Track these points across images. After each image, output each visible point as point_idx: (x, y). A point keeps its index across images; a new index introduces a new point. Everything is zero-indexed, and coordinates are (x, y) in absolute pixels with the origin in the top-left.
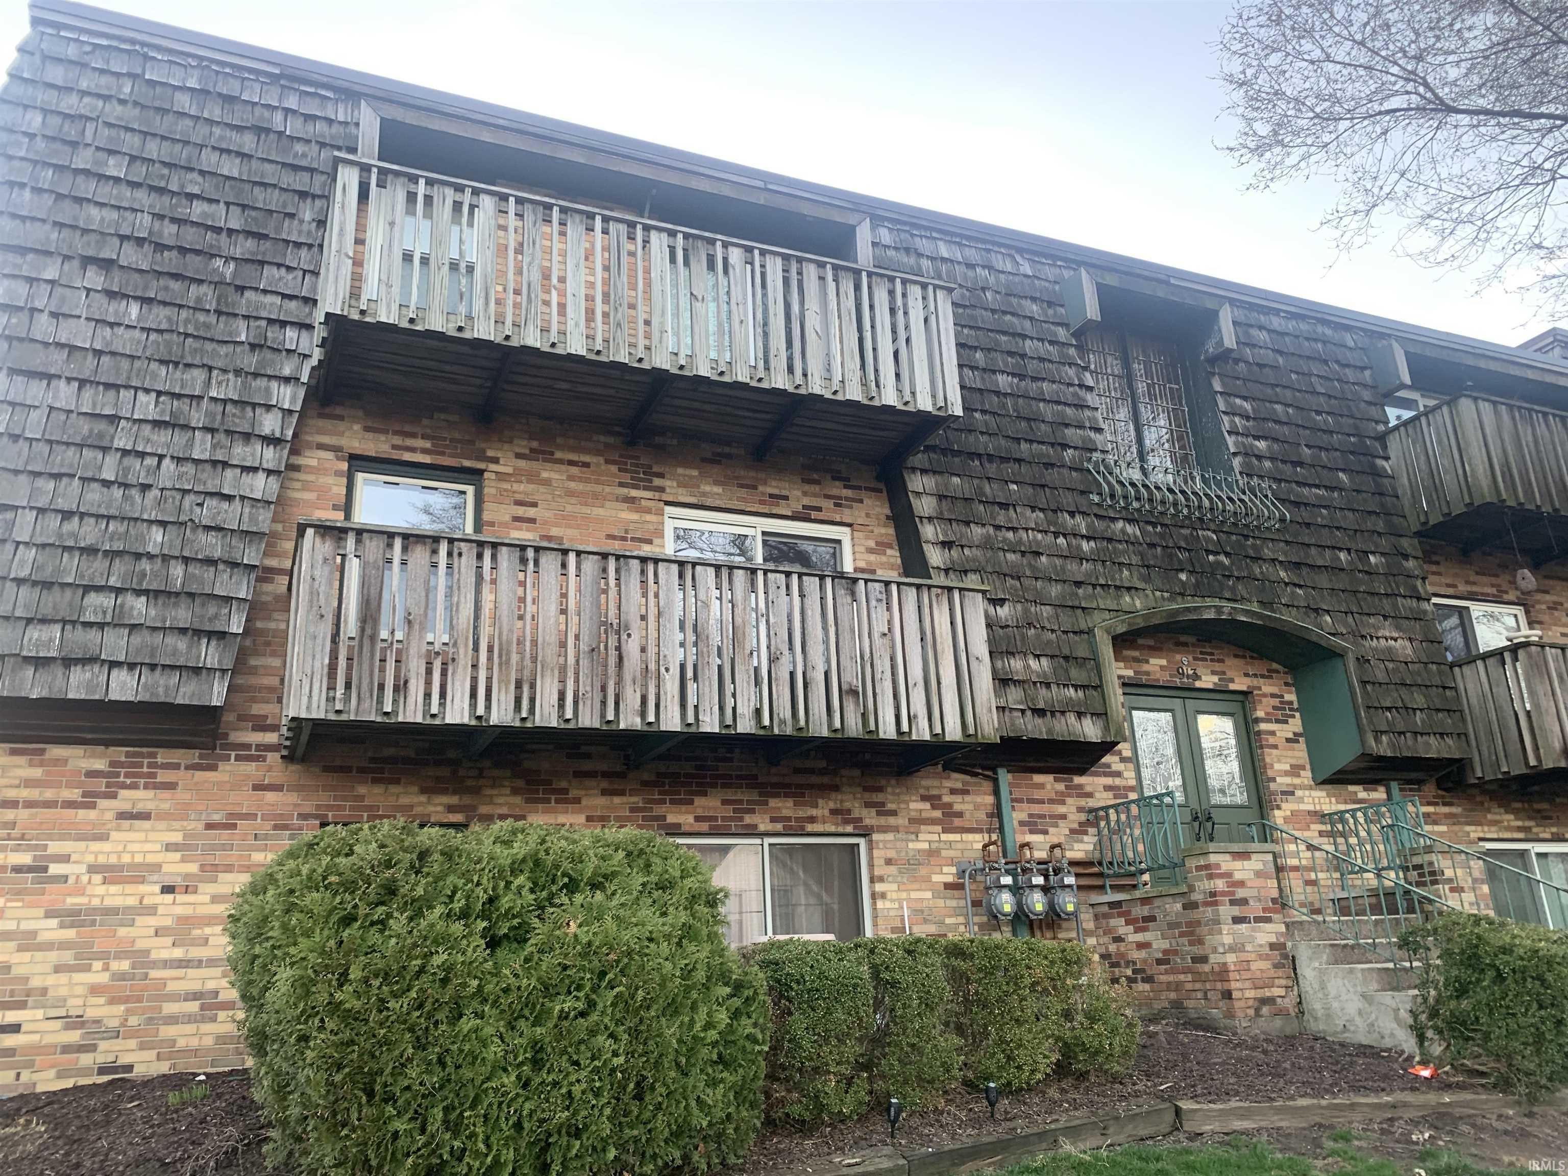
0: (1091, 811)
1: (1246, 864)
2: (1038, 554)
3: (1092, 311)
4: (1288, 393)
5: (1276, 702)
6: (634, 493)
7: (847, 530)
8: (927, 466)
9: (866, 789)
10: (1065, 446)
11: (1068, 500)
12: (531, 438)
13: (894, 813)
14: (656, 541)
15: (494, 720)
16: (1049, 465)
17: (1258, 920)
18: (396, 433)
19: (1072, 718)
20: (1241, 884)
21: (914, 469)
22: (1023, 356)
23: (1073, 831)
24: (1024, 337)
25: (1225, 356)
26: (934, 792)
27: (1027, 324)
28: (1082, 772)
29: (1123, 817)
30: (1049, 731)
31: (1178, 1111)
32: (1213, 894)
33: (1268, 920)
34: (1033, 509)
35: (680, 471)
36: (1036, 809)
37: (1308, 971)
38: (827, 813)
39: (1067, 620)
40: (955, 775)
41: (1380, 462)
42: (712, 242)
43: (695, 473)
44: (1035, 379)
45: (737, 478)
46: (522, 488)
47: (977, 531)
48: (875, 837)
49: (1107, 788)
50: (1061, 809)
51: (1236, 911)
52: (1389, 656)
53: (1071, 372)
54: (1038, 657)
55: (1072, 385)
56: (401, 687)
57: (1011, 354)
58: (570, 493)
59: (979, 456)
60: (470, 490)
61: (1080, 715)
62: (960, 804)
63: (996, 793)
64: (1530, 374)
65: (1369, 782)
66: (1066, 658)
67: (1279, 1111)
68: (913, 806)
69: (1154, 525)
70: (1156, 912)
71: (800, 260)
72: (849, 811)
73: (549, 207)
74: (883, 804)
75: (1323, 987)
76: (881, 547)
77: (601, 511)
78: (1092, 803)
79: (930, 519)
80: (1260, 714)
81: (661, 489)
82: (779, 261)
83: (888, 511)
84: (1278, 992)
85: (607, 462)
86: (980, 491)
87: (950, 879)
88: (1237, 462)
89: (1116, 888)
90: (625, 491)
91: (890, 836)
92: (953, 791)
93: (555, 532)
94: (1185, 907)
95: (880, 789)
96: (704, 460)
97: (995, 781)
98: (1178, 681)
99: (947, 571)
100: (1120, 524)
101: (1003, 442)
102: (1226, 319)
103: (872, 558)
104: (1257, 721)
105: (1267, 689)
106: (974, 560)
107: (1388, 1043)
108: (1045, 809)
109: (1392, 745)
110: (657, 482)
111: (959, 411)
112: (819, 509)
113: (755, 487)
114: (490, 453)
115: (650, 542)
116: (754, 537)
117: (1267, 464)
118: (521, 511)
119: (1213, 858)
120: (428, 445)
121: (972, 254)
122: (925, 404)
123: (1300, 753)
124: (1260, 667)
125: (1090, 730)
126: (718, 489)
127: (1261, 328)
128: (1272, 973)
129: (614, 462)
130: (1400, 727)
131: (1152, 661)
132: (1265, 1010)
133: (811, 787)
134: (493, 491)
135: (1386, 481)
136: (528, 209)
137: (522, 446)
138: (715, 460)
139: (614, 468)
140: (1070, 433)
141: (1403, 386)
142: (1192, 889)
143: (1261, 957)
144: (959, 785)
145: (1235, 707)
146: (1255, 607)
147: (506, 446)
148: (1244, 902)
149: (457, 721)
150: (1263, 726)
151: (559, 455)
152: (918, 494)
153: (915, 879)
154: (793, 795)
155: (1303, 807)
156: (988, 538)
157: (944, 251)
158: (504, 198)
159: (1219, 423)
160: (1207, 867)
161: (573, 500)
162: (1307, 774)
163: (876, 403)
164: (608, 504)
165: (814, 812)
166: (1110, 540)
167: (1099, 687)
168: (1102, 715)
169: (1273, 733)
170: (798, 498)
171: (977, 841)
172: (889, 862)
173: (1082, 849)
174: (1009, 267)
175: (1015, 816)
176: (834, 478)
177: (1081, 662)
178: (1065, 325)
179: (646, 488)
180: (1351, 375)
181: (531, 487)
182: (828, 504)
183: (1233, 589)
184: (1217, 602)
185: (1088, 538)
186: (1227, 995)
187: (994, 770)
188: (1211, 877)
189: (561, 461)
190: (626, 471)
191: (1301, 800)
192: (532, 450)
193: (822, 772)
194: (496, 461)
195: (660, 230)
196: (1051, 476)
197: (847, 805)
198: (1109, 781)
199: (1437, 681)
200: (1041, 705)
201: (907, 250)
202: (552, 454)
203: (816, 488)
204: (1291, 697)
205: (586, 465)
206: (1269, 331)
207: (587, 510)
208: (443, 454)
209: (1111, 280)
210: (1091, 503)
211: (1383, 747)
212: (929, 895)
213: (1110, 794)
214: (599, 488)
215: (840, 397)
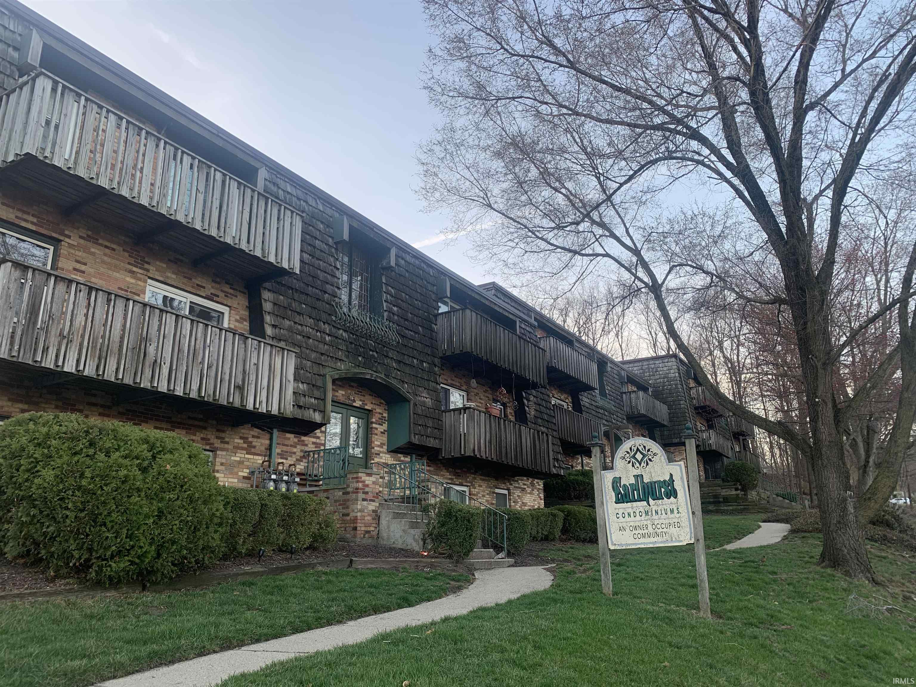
0: (306, 452)
1: (371, 478)
2: (309, 338)
3: (346, 236)
4: (408, 289)
5: (380, 416)
6: (135, 269)
7: (228, 309)
8: (271, 288)
9: (218, 430)
10: (325, 292)
11: (324, 316)
12: (88, 230)
13: (227, 443)
14: (142, 295)
15: (86, 373)
16: (318, 299)
17: (371, 500)
18: (19, 210)
19: (311, 411)
20: (367, 486)
21: (265, 288)
22: (315, 247)
23: (297, 460)
24: (316, 238)
25: (389, 268)
26: (246, 436)
27: (318, 233)
28: (305, 435)
29: (316, 456)
30: (303, 416)
31: (351, 561)
32: (357, 489)
33: (374, 501)
34: (310, 317)
35: (158, 263)
36: (285, 448)
37: (384, 522)
38: (199, 439)
39: (316, 369)
40: (255, 429)
41: (433, 326)
42: (210, 167)
43: (165, 266)
44: (318, 259)
45: (184, 273)
46: (80, 254)
47: (287, 323)
48: (218, 452)
49: (313, 443)
50: (295, 450)
51: (364, 496)
52: (423, 404)
53: (332, 259)
54: (303, 383)
55: (331, 265)
56: (46, 350)
57: (310, 245)
58: (103, 262)
59: (292, 289)
60: (52, 248)
61: (315, 410)
62: (256, 442)
63: (271, 439)
64: (487, 303)
65: (405, 454)
66: (313, 385)
67: (383, 562)
68: (236, 441)
69: (353, 334)
70: (330, 496)
71: (245, 186)
72: (209, 440)
73: (141, 129)
74: (224, 438)
75: (388, 527)
76: (241, 320)
77: (118, 275)
78: (307, 449)
79: (269, 313)
80: (374, 420)
81: (148, 270)
82: (236, 184)
83: (247, 304)
84: (372, 529)
85: (124, 250)
86: (290, 305)
87: (246, 475)
88: (386, 314)
89: (310, 486)
90: (130, 267)
91: (224, 453)
92: (253, 437)
93: (93, 280)
94: (343, 494)
95: (223, 431)
96: (169, 260)
97: (271, 434)
98: (347, 402)
99: (273, 338)
100: (341, 331)
101: (302, 285)
102: (393, 252)
103: (237, 324)
104: (372, 423)
105: (378, 410)
106: (285, 335)
107: (409, 547)
108: (289, 449)
109: (419, 439)
110: (146, 266)
111: (298, 272)
112: (218, 296)
113: (191, 279)
114: (67, 232)
115: (139, 295)
116: (185, 303)
117: (396, 317)
118: (78, 266)
119: (360, 475)
120: (35, 220)
121: (300, 193)
122: (285, 265)
123: (385, 439)
124: (377, 401)
125: (317, 417)
126: (174, 276)
127: (403, 259)
128: (371, 521)
129: (128, 252)
130: (423, 433)
131: (340, 392)
132: (367, 536)
133: (195, 426)
134: (65, 252)
135: (434, 334)
136: (131, 127)
137: (83, 232)
138: (176, 261)
139: (126, 254)
140: (329, 287)
141: (447, 297)
142: (348, 486)
143: (369, 515)
144: (256, 434)
145: (364, 416)
146: (383, 376)
147: (75, 231)
148: (367, 493)
149: (69, 371)
150: (374, 425)
151: (101, 241)
152: (265, 300)
153: (231, 473)
154: (186, 429)
155: (381, 461)
156: (290, 327)
157: (289, 189)
158: (121, 118)
159: (381, 297)
160: (357, 478)
161: (105, 266)
162: (385, 447)
163: (266, 259)
164: (121, 272)
165: (194, 438)
166: (337, 337)
167: (324, 400)
168: (323, 412)
169: (377, 429)
170: (210, 289)
171: (259, 460)
172: (222, 464)
173: (300, 468)
174: (314, 204)
175: (277, 450)
176: (227, 283)
177: (318, 388)
178: (333, 238)
179: (140, 268)
180: (430, 287)
181: (84, 255)
182: (222, 295)
183: (377, 367)
184: (370, 372)
185: (329, 335)
186: (355, 529)
187: (272, 429)
188: (358, 482)
189: (101, 245)
190: (132, 257)
191: (381, 458)
192: (88, 236)
193: (201, 420)
194: (69, 237)
195: (188, 154)
196: (319, 304)
197: (209, 437)
198: (314, 440)
199: (437, 417)
200: (301, 404)
201: (274, 184)
202: (97, 240)
203: (217, 286)
204: (385, 415)
205: (114, 250)
206: (406, 261)
207: (110, 272)
208: (42, 227)
209: (355, 225)
210: (332, 320)
211: (416, 440)
212: (236, 480)
213: (314, 446)
214: (118, 263)
215: (252, 253)
